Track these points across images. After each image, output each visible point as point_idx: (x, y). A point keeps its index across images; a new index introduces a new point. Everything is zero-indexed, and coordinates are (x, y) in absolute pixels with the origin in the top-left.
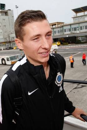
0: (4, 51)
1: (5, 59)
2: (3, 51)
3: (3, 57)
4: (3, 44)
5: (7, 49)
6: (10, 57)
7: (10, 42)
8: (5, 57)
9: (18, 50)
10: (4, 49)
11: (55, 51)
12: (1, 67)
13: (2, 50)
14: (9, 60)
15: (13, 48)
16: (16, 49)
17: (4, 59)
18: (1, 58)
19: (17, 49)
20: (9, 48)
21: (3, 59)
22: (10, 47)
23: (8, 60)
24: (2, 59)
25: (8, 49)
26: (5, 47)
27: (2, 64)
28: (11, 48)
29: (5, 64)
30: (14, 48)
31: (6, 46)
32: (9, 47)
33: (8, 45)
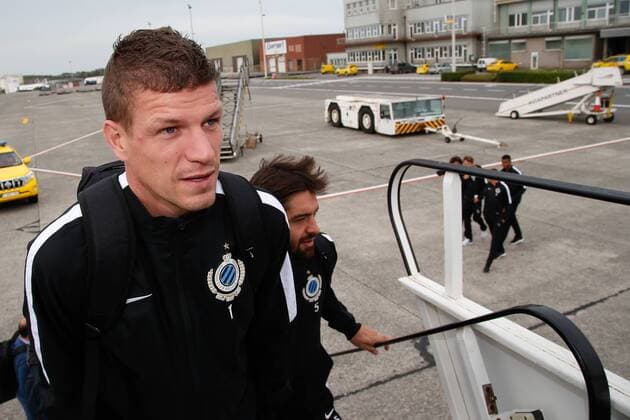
0: (374, 77)
1: (373, 108)
2: (371, 77)
3: (367, 101)
4: (374, 49)
5: (387, 71)
6: (394, 105)
7: (404, 42)
8: (375, 103)
9: (433, 77)
10: (375, 71)
11: (605, 95)
12: (356, 139)
13: (370, 72)
14: (388, 117)
15: (414, 70)
16: (427, 73)
17: (368, 108)
18: (358, 106)
19: (432, 73)
20: (396, 68)
21: (365, 111)
22: (404, 64)
23: (384, 115)
24: (363, 107)
25: (393, 73)
26: (380, 63)
27: (361, 128)
28: (406, 69)
29: (372, 131)
30: (419, 70)
31: (387, 57)
32: (399, 61)
33: (396, 55)
